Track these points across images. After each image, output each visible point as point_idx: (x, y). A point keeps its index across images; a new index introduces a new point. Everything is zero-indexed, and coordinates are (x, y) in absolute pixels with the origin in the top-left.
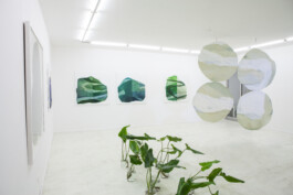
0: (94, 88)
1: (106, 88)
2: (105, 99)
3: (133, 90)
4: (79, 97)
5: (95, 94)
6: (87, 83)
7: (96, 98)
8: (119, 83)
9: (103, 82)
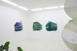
0: (38, 25)
1: (41, 25)
2: (41, 29)
3: (52, 26)
4: (33, 28)
5: (38, 28)
6: (36, 24)
7: (38, 29)
8: (46, 24)
9: (41, 23)
